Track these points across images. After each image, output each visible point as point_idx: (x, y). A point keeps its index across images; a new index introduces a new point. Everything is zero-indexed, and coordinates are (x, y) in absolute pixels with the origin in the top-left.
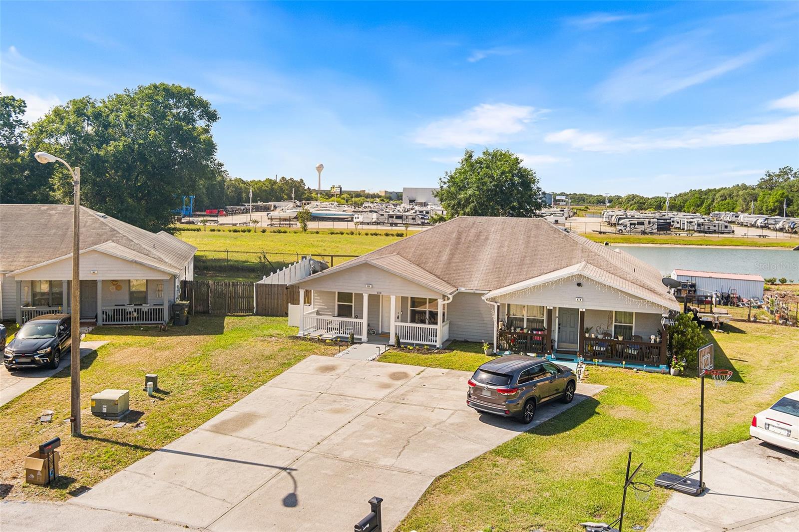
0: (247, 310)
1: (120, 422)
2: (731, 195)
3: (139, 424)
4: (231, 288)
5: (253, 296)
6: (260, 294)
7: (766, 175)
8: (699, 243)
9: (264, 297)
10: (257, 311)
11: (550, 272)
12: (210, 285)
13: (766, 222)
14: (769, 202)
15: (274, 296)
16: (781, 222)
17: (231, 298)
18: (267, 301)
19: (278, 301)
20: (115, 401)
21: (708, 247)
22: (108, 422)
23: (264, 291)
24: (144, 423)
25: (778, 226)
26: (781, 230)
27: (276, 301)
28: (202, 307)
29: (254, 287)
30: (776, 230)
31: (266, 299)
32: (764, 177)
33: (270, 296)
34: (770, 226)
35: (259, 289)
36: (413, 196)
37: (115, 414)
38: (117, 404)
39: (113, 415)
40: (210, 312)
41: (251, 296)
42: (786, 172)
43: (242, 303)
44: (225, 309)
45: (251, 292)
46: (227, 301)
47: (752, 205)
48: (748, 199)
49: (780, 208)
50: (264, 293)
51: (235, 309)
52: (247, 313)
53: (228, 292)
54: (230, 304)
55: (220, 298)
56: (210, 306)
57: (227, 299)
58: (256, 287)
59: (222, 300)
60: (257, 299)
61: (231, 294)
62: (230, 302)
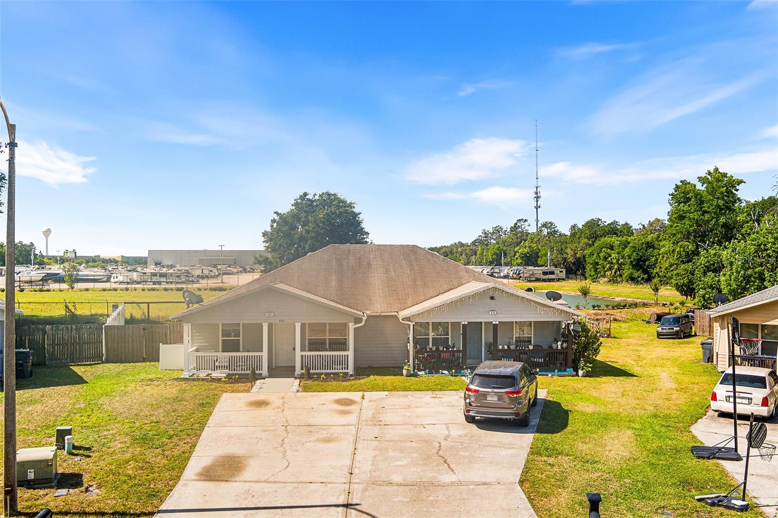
1: (57, 489)
2: (451, 252)
3: (88, 488)
4: (74, 332)
5: (102, 340)
6: (111, 338)
7: (483, 233)
9: (116, 341)
10: (106, 359)
11: (446, 292)
12: (47, 329)
13: (492, 271)
14: (488, 255)
15: (128, 339)
16: (506, 270)
17: (75, 344)
18: (120, 345)
20: (47, 461)
22: (42, 492)
23: (116, 334)
24: (95, 486)
25: (502, 275)
26: (506, 277)
27: (131, 345)
28: (36, 358)
29: (103, 331)
30: (501, 277)
31: (118, 343)
32: (482, 234)
33: (123, 339)
34: (495, 274)
35: (109, 333)
36: (158, 259)
37: (46, 479)
38: (51, 465)
39: (44, 481)
40: (47, 363)
41: (99, 340)
42: (498, 230)
43: (88, 350)
44: (67, 358)
45: (99, 336)
46: (69, 348)
47: (473, 259)
48: (469, 253)
49: (496, 260)
50: (116, 336)
51: (79, 357)
52: (95, 361)
53: (70, 338)
54: (73, 352)
55: (60, 345)
56: (47, 355)
57: (69, 345)
58: (105, 330)
59: (62, 347)
60: (106, 344)
61: (74, 340)
62: (73, 350)
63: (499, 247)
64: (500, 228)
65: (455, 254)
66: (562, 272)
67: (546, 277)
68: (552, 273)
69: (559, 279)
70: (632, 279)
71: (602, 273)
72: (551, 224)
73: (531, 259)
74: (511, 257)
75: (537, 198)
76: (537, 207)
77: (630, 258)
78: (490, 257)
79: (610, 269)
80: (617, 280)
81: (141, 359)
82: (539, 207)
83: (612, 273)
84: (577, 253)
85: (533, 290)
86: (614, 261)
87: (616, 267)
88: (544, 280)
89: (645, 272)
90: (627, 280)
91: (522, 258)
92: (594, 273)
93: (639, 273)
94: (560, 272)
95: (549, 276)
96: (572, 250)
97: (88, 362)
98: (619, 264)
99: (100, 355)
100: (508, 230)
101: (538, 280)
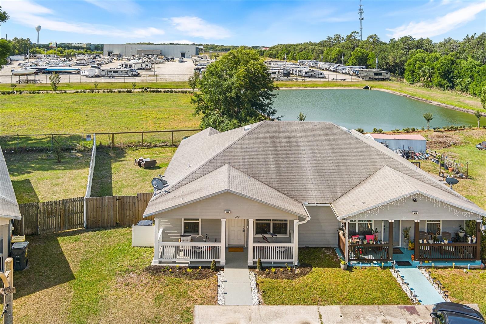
0: (78, 225)
2: (305, 48)
4: (61, 206)
5: (83, 210)
6: (90, 208)
8: (312, 86)
9: (95, 210)
10: (87, 227)
12: (39, 205)
14: (332, 55)
15: (105, 208)
17: (62, 215)
18: (98, 213)
19: (108, 213)
21: (317, 88)
23: (95, 205)
25: (344, 72)
27: (106, 213)
28: (30, 229)
31: (96, 212)
32: (326, 39)
33: (101, 209)
34: (338, 71)
35: (89, 204)
36: (111, 50)
40: (39, 233)
41: (81, 211)
42: (338, 37)
43: (72, 219)
44: (55, 227)
45: (81, 207)
46: (57, 219)
47: (321, 56)
48: (318, 52)
49: (338, 58)
50: (95, 206)
51: (65, 226)
52: (78, 228)
53: (58, 211)
54: (60, 222)
55: (50, 217)
56: (39, 227)
57: (57, 217)
58: (86, 202)
59: (52, 219)
60: (87, 213)
61: (61, 212)
62: (60, 220)
63: (340, 50)
64: (339, 36)
65: (307, 50)
66: (388, 74)
67: (377, 77)
68: (381, 74)
69: (386, 79)
70: (440, 85)
71: (418, 78)
72: (376, 36)
73: (362, 61)
74: (348, 57)
75: (361, 13)
76: (361, 19)
77: (439, 70)
78: (334, 56)
79: (424, 76)
80: (429, 85)
81: (115, 225)
82: (362, 19)
83: (425, 79)
84: (396, 60)
85: (370, 88)
86: (426, 71)
87: (428, 75)
88: (376, 79)
89: (450, 81)
90: (437, 85)
91: (356, 59)
92: (411, 77)
93: (445, 81)
94: (386, 74)
95: (379, 76)
96: (392, 57)
97: (72, 229)
98: (429, 73)
99: (81, 222)
100: (345, 37)
101: (371, 79)
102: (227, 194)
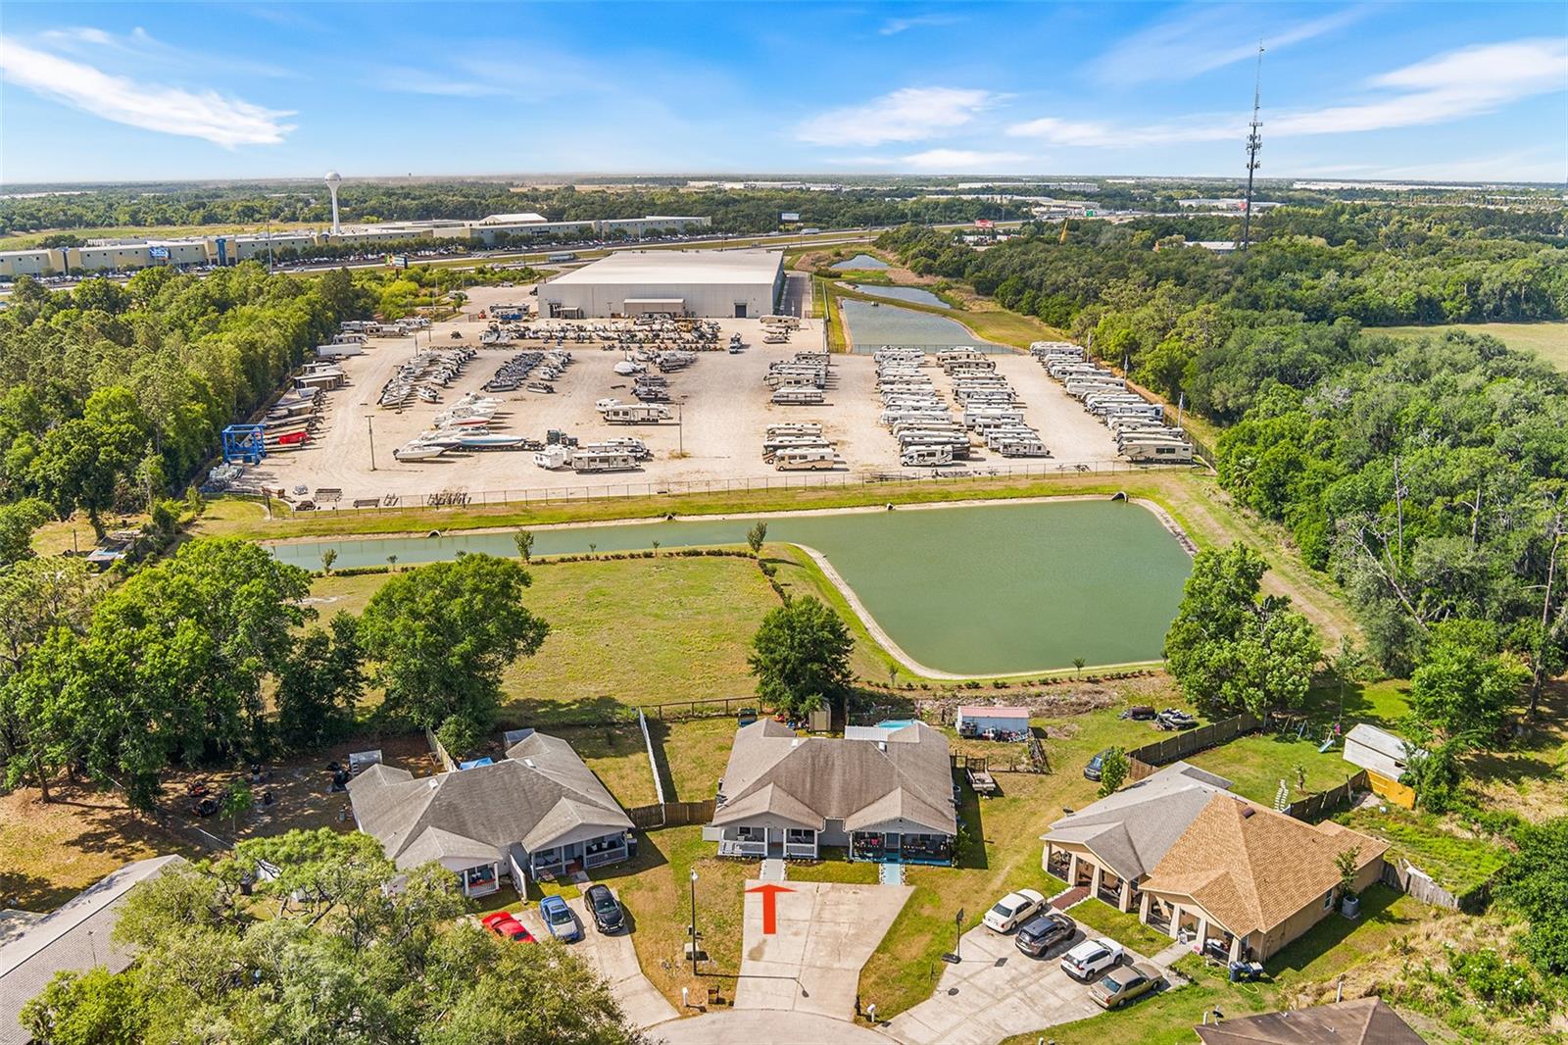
0: (659, 823)
9: (671, 812)
10: (666, 823)
18: (673, 814)
19: (682, 814)
23: (671, 808)
33: (676, 811)
36: (556, 299)
60: (665, 814)
66: (1187, 450)
67: (1162, 456)
69: (1182, 460)
70: (1260, 508)
71: (1231, 478)
80: (1245, 500)
83: (1243, 483)
88: (1159, 461)
94: (1184, 450)
95: (1167, 454)
97: (654, 825)
99: (662, 821)
101: (1148, 460)
102: (767, 813)
